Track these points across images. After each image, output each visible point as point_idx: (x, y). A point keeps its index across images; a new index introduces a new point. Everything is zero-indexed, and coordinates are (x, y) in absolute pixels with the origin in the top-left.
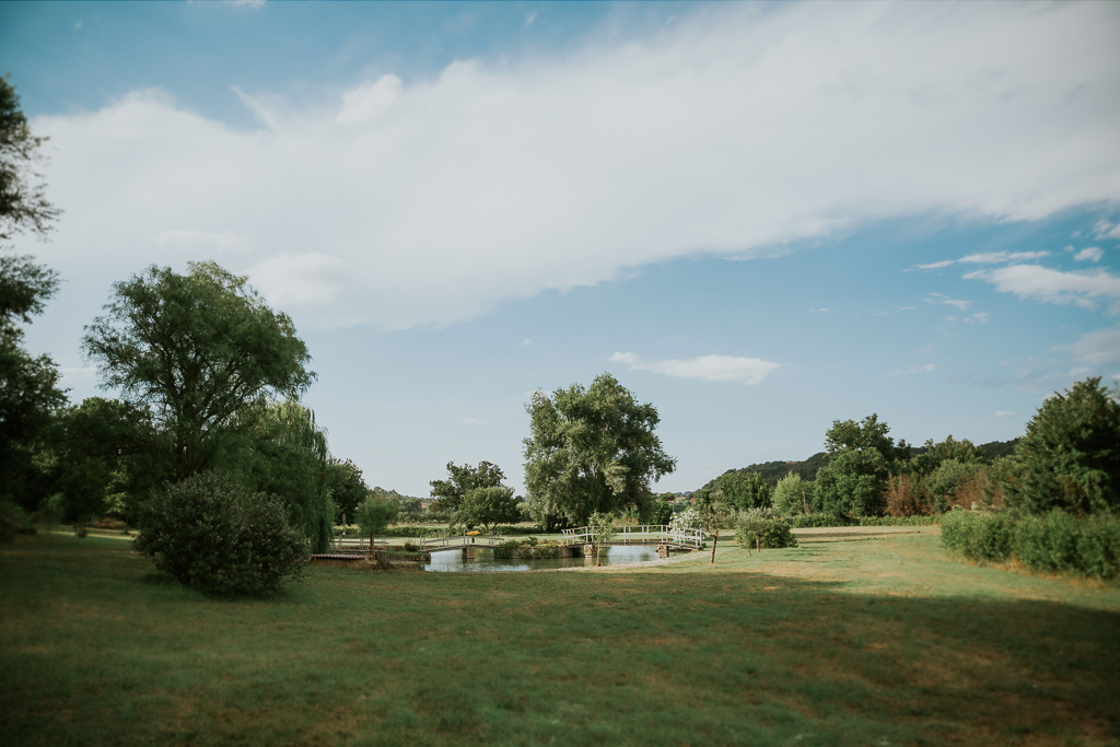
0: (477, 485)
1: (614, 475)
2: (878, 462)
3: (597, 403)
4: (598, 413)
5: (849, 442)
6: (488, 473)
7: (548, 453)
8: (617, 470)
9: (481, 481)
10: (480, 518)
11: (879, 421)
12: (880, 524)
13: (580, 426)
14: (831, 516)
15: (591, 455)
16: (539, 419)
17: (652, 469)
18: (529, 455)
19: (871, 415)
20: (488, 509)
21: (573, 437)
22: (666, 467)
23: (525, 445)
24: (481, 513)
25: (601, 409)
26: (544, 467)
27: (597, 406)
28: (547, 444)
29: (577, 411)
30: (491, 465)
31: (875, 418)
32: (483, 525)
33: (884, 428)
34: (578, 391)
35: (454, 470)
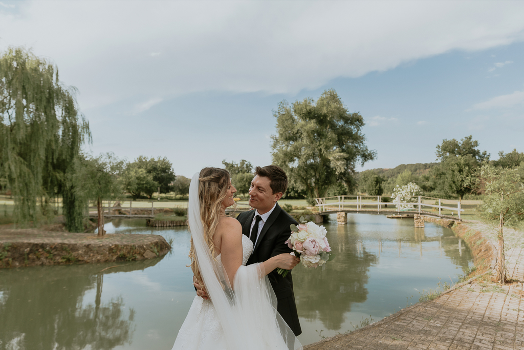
0: (239, 172)
1: (338, 160)
2: (473, 163)
3: (325, 108)
4: (325, 116)
5: (452, 152)
6: (245, 166)
7: (287, 146)
8: (340, 156)
9: (241, 170)
10: (241, 191)
11: (473, 140)
12: (477, 199)
13: (312, 124)
14: (442, 193)
15: (320, 145)
16: (283, 121)
17: (359, 157)
18: (274, 146)
19: (468, 136)
20: (245, 185)
21: (308, 132)
22: (367, 157)
23: (272, 140)
24: (241, 188)
25: (327, 113)
26: (286, 154)
27: (324, 111)
28: (288, 139)
29: (310, 114)
30: (246, 161)
31: (470, 138)
32: (242, 195)
33: (476, 144)
34: (309, 103)
35: (226, 164)
